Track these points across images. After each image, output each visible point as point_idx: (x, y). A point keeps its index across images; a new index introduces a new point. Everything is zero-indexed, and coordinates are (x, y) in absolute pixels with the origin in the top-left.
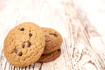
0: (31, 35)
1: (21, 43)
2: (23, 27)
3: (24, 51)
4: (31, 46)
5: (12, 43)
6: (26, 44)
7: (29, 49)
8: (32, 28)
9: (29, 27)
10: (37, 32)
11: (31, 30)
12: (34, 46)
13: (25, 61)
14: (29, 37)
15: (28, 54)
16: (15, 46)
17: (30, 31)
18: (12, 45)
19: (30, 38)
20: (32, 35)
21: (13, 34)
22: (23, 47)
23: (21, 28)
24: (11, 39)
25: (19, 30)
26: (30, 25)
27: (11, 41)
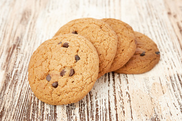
0: (77, 58)
1: (60, 66)
2: (68, 42)
3: (62, 81)
4: (75, 76)
5: (45, 64)
6: (68, 71)
7: (70, 80)
8: (81, 47)
9: (78, 45)
10: (89, 56)
11: (80, 51)
12: (80, 77)
14: (74, 60)
15: (68, 87)
16: (48, 70)
17: (78, 51)
18: (44, 67)
19: (75, 62)
20: (79, 59)
21: (49, 49)
22: (62, 74)
23: (63, 43)
24: (45, 56)
25: (61, 45)
26: (79, 41)
27: (43, 59)
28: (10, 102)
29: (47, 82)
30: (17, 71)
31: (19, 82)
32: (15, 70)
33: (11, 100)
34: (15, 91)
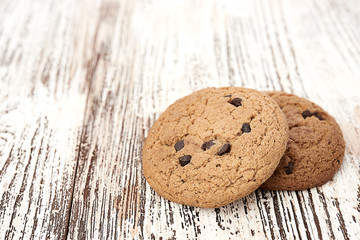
0: (246, 128)
1: (209, 133)
2: (243, 98)
3: (199, 156)
4: (226, 157)
5: (185, 121)
6: (218, 145)
7: (216, 160)
8: (263, 114)
9: (258, 108)
10: (269, 133)
11: (258, 118)
12: (236, 162)
13: (184, 186)
14: (239, 130)
15: (205, 172)
16: (185, 132)
17: (252, 118)
18: (180, 125)
19: (239, 134)
20: (249, 130)
21: (204, 101)
22: (205, 147)
23: (233, 98)
24: (191, 108)
25: (228, 98)
26: (263, 103)
27: (185, 113)
30: (110, 93)
32: (106, 91)
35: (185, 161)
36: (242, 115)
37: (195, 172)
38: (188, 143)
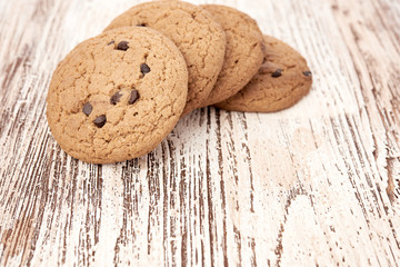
0: (145, 69)
1: (111, 86)
2: (127, 40)
3: (113, 113)
4: (139, 103)
5: (81, 83)
6: (126, 94)
7: (131, 110)
8: (154, 49)
9: (147, 44)
10: (168, 65)
11: (151, 55)
12: (150, 104)
13: (110, 146)
14: (140, 74)
15: (126, 124)
16: (86, 94)
17: (146, 57)
18: (78, 89)
19: (141, 77)
20: (149, 70)
21: (89, 56)
22: (114, 101)
23: (117, 42)
24: (81, 68)
25: (113, 45)
26: (148, 38)
27: (77, 75)
28: (9, 159)
29: (84, 117)
30: (23, 105)
31: (28, 124)
32: (20, 103)
33: (11, 155)
34: (18, 139)
35: (101, 123)
36: (134, 57)
37: (116, 128)
38: (95, 103)
